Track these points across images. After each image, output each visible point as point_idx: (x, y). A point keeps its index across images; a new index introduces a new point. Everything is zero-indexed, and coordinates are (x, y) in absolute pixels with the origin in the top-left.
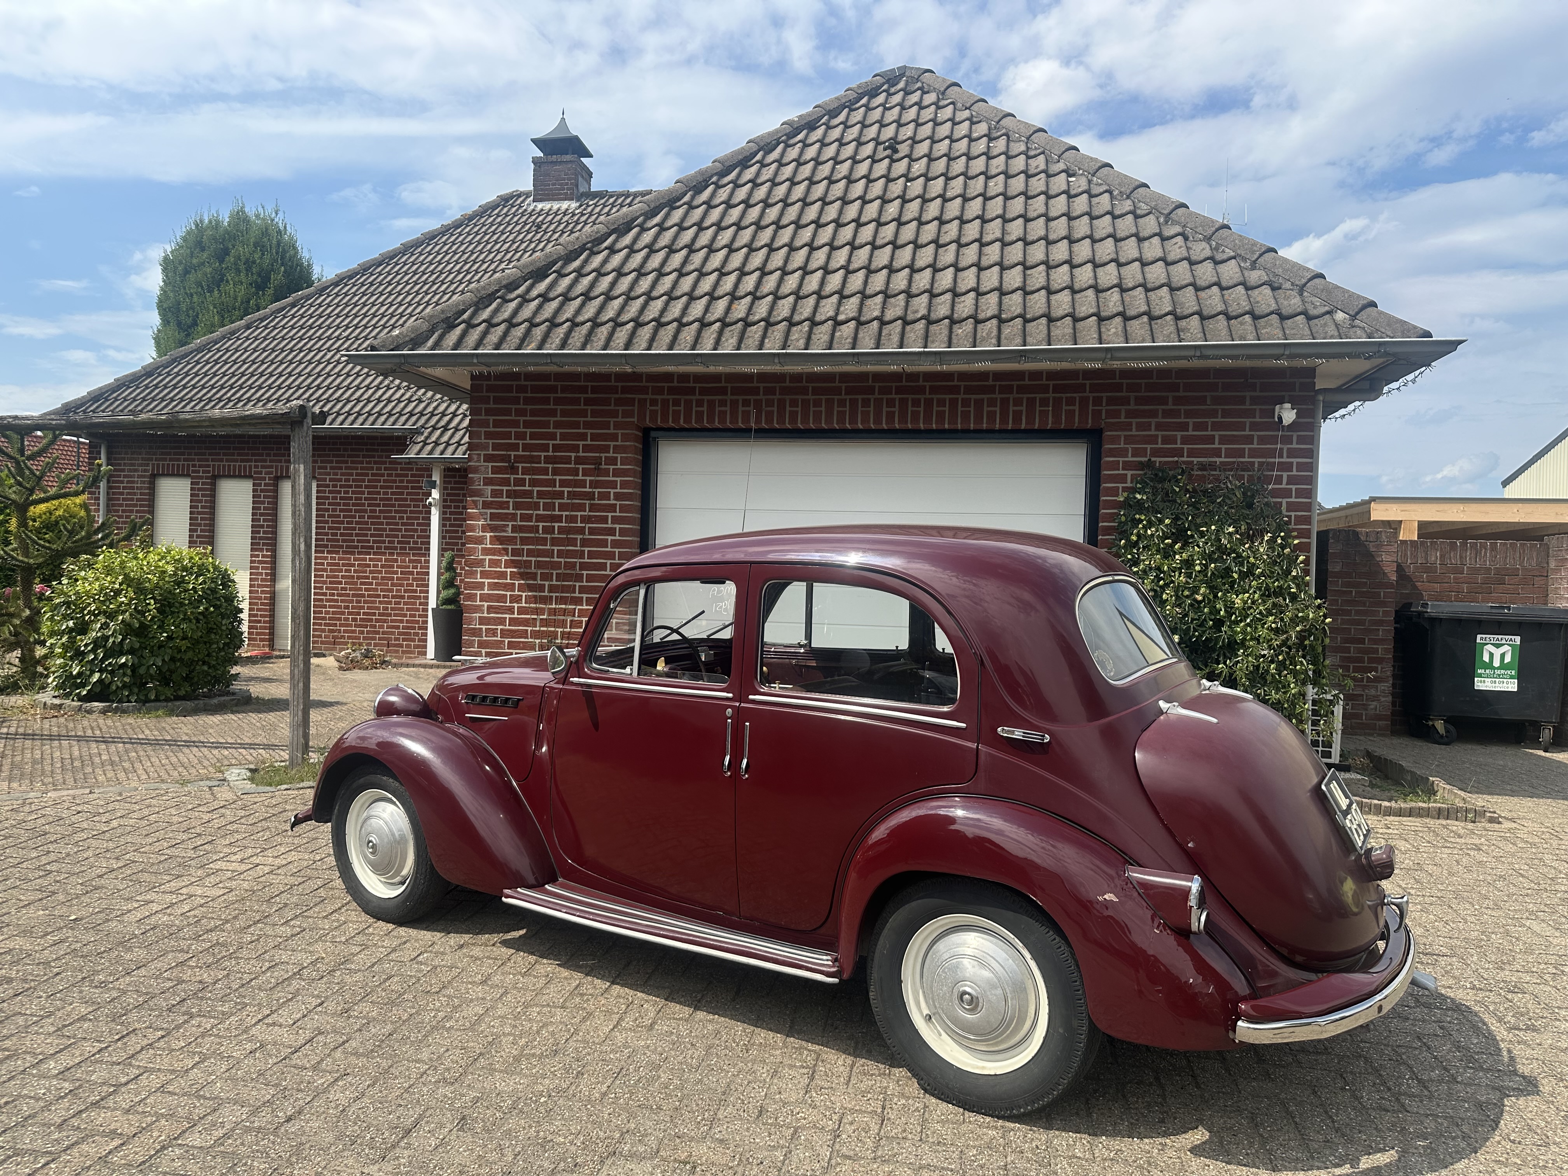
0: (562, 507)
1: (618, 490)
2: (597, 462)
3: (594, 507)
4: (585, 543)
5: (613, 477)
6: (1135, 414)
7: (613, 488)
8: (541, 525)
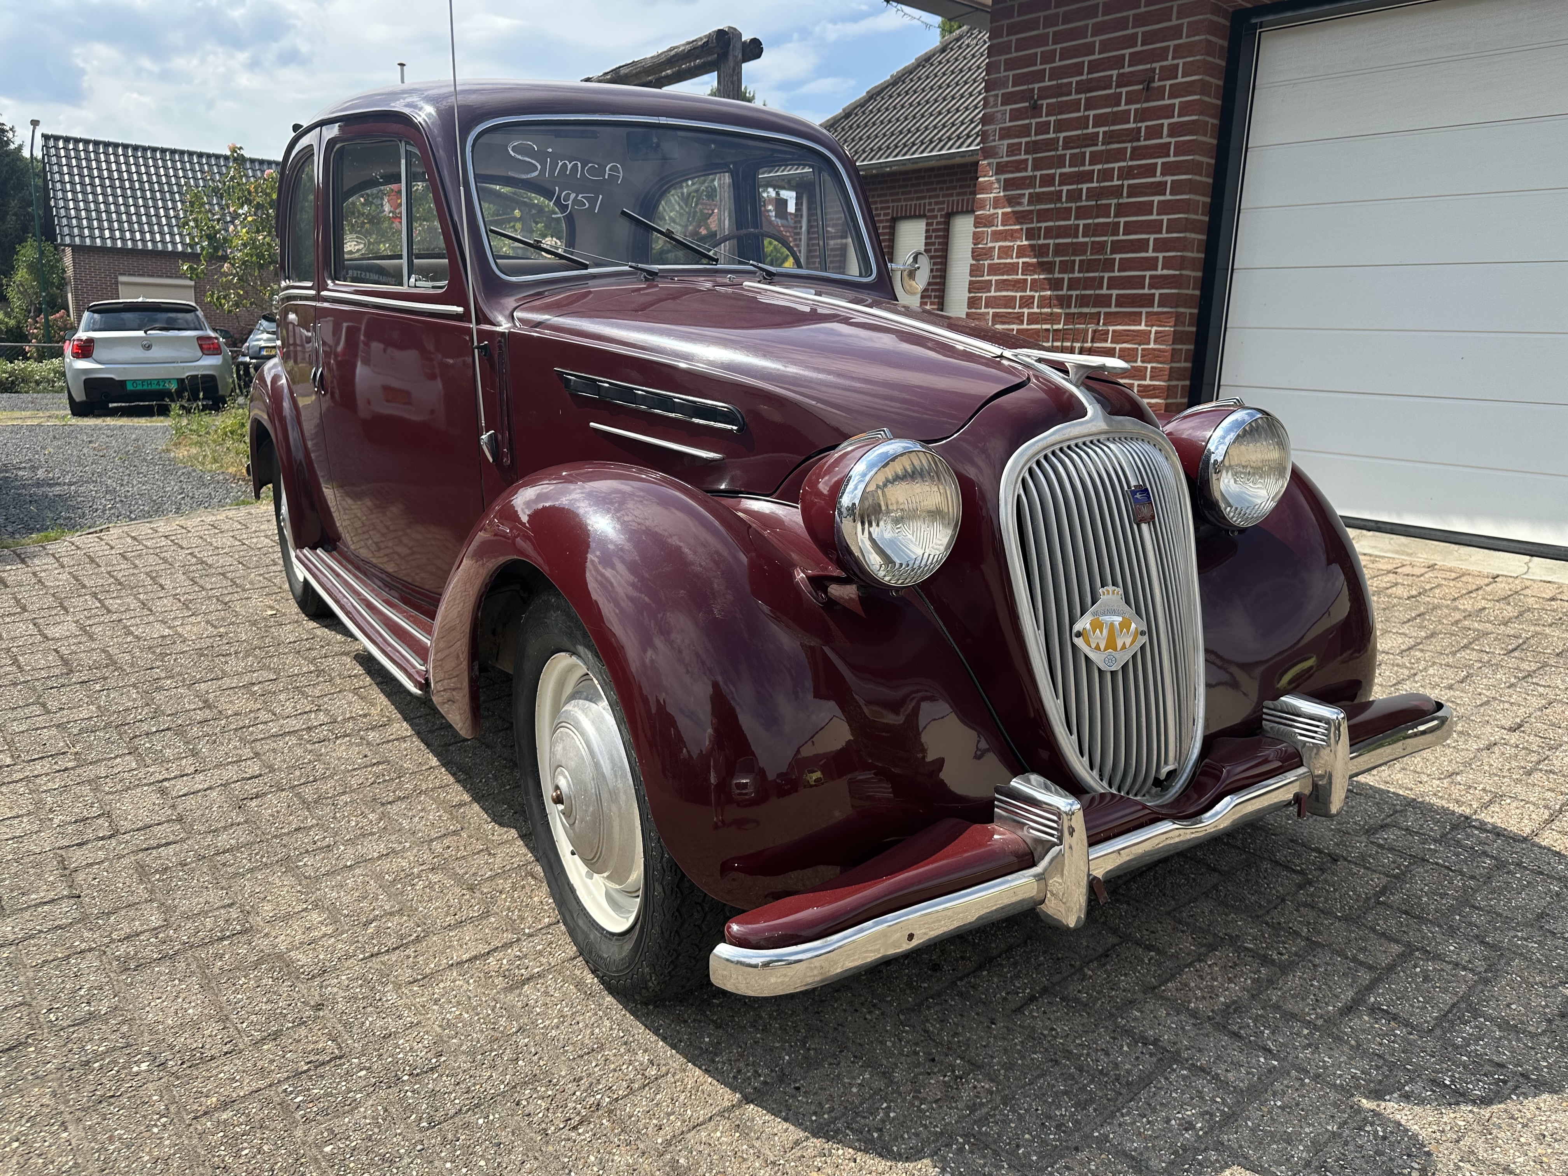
0: (1096, 158)
1: (1175, 120)
2: (1147, 79)
3: (1138, 153)
4: (1121, 210)
5: (1169, 98)
7: (1168, 117)
8: (1065, 189)
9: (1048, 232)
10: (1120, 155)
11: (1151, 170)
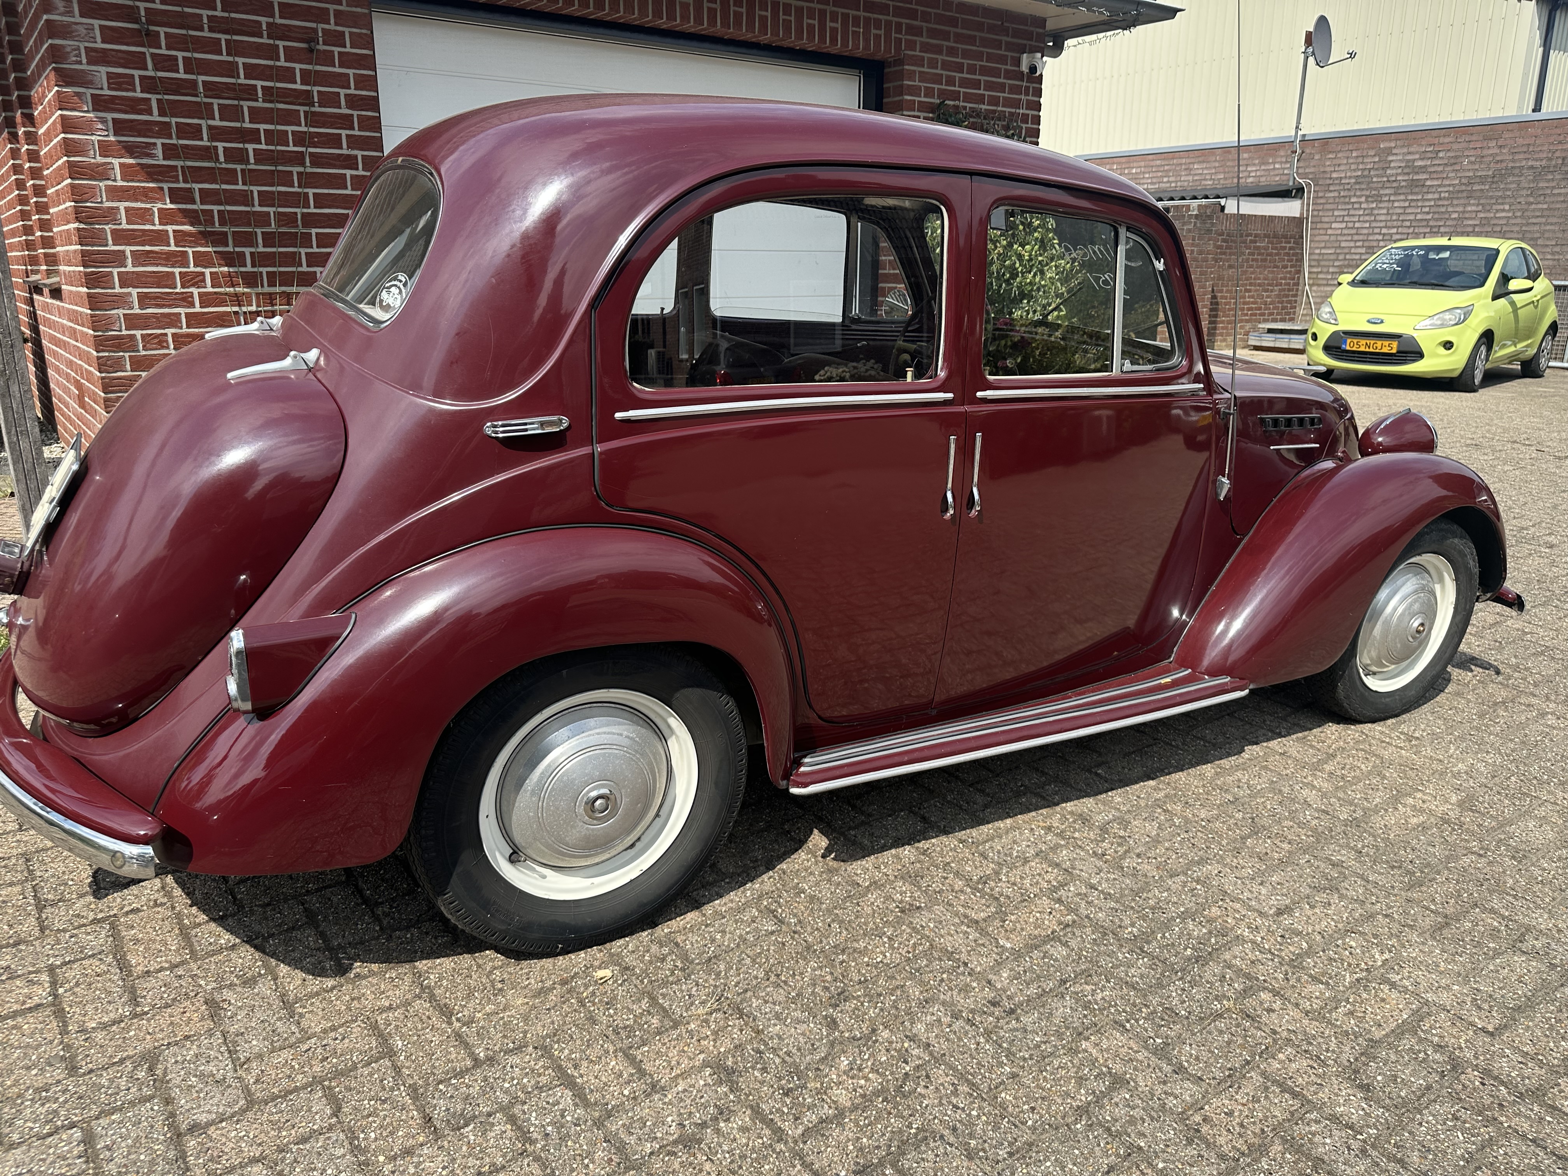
0: (256, 115)
1: (353, 92)
2: (310, 37)
3: (314, 119)
4: (307, 180)
5: (340, 66)
6: (926, 48)
7: (343, 87)
8: (220, 146)
9: (206, 196)
10: (291, 118)
11: (335, 141)
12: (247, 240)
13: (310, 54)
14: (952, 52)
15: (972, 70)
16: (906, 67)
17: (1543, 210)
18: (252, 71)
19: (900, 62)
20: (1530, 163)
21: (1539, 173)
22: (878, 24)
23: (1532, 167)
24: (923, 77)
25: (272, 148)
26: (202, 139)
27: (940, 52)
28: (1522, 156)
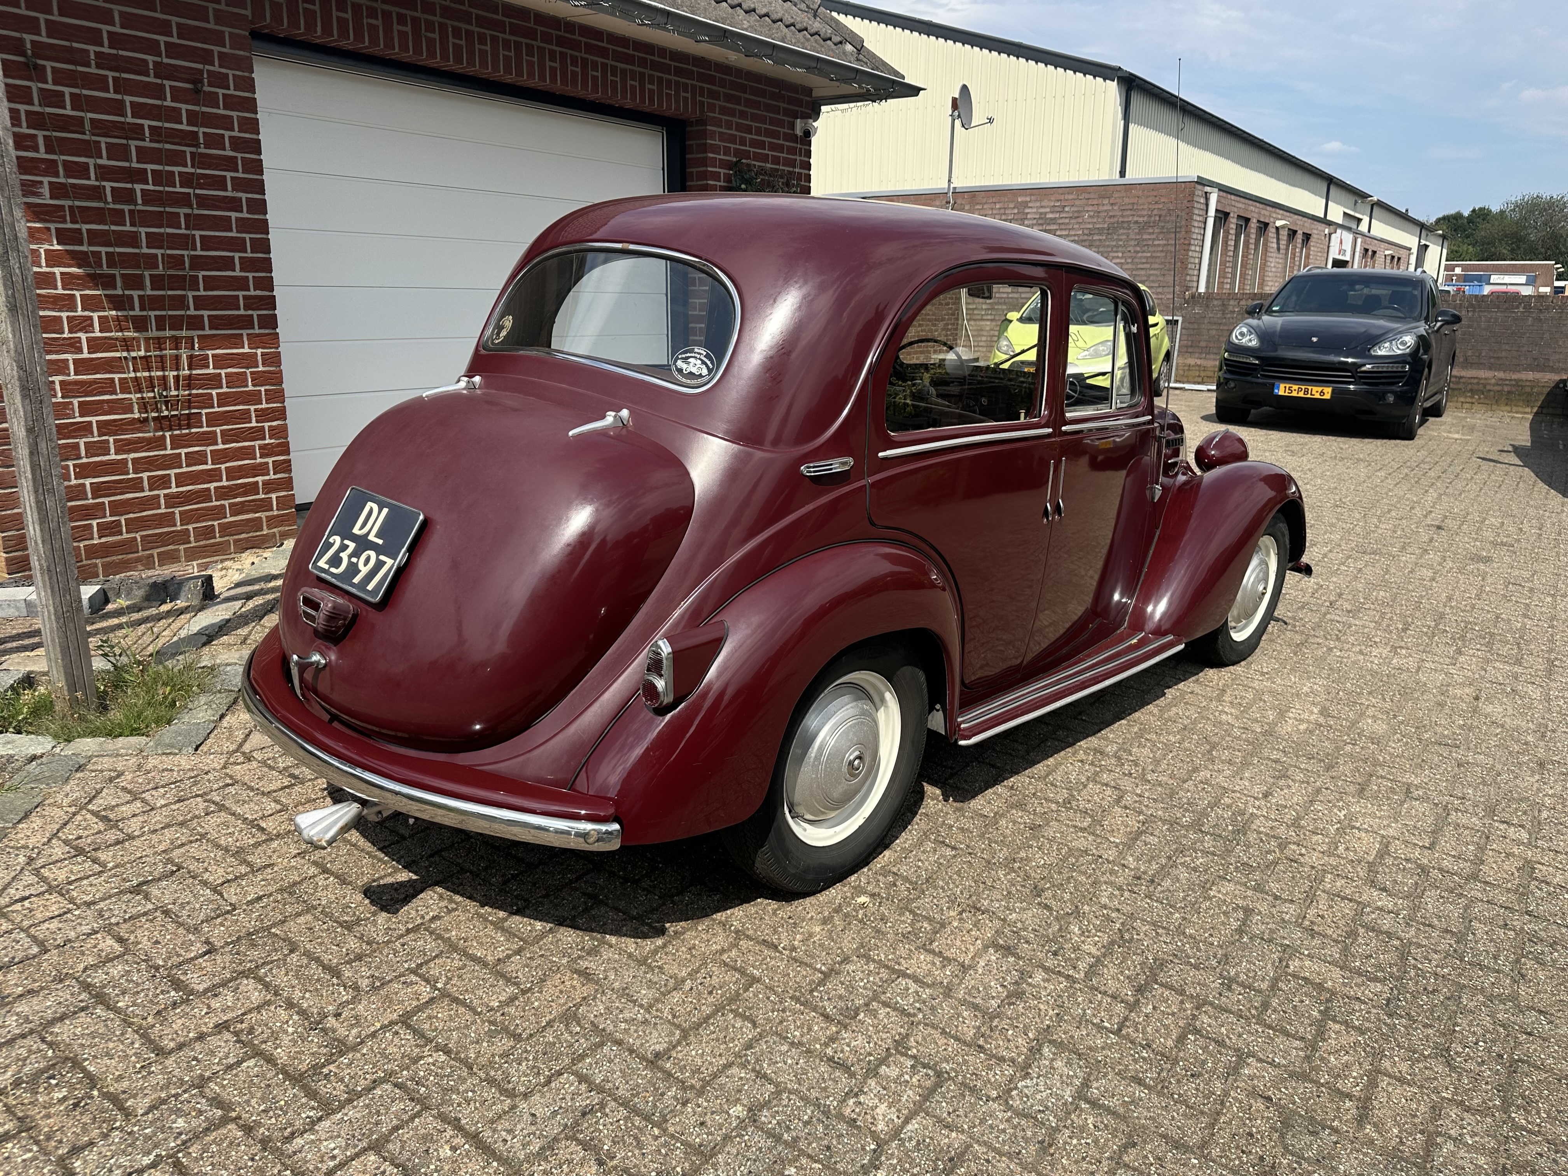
0: (143, 155)
1: (237, 134)
2: (195, 79)
3: (201, 161)
4: (194, 222)
5: (225, 108)
6: (724, 111)
7: (227, 129)
8: (108, 185)
9: (95, 238)
10: (177, 158)
11: (221, 184)
12: (135, 282)
13: (196, 95)
14: (743, 115)
15: (759, 132)
16: (709, 127)
17: (1147, 258)
18: (139, 110)
19: (702, 122)
20: (1136, 219)
21: (1143, 227)
22: (685, 87)
23: (1136, 222)
24: (723, 137)
25: (161, 189)
26: (89, 178)
27: (734, 115)
28: (1129, 213)
